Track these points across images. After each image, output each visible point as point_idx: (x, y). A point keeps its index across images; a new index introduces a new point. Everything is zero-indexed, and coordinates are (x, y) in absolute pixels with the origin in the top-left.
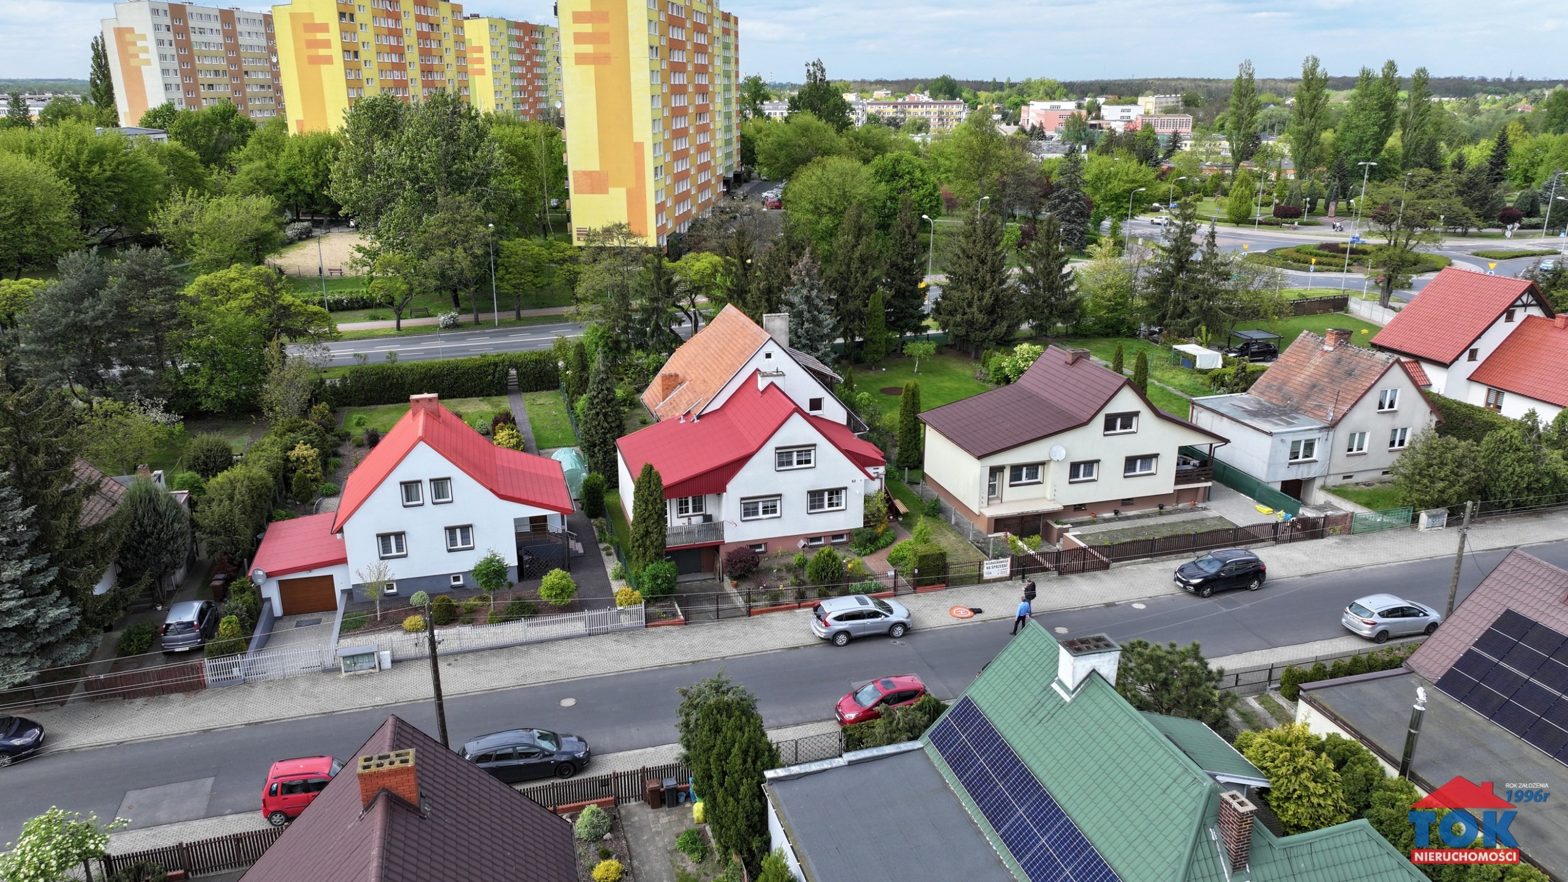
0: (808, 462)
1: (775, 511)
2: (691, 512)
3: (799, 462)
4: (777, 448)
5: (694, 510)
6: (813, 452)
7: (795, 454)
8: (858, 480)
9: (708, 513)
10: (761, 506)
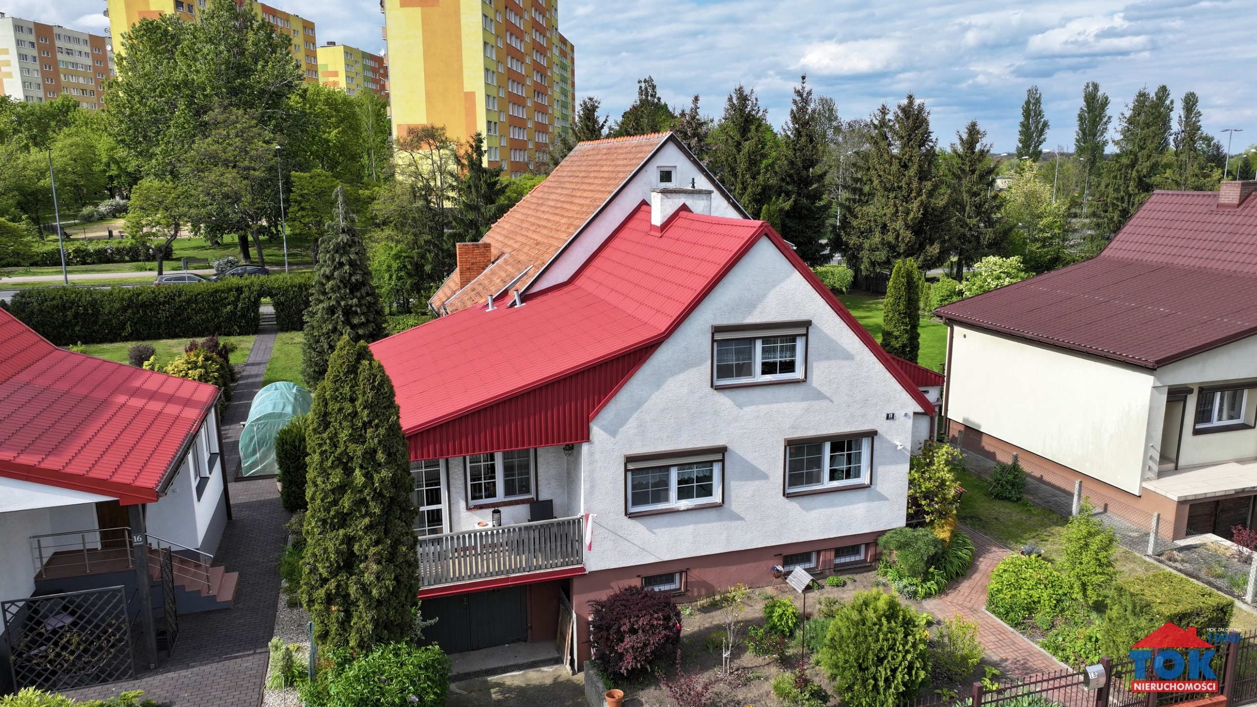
0: (789, 367)
1: (707, 491)
2: (500, 494)
3: (768, 368)
4: (717, 329)
5: (509, 491)
6: (800, 344)
7: (759, 346)
8: (900, 414)
9: (543, 497)
10: (674, 476)
